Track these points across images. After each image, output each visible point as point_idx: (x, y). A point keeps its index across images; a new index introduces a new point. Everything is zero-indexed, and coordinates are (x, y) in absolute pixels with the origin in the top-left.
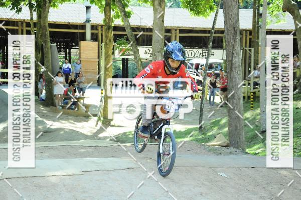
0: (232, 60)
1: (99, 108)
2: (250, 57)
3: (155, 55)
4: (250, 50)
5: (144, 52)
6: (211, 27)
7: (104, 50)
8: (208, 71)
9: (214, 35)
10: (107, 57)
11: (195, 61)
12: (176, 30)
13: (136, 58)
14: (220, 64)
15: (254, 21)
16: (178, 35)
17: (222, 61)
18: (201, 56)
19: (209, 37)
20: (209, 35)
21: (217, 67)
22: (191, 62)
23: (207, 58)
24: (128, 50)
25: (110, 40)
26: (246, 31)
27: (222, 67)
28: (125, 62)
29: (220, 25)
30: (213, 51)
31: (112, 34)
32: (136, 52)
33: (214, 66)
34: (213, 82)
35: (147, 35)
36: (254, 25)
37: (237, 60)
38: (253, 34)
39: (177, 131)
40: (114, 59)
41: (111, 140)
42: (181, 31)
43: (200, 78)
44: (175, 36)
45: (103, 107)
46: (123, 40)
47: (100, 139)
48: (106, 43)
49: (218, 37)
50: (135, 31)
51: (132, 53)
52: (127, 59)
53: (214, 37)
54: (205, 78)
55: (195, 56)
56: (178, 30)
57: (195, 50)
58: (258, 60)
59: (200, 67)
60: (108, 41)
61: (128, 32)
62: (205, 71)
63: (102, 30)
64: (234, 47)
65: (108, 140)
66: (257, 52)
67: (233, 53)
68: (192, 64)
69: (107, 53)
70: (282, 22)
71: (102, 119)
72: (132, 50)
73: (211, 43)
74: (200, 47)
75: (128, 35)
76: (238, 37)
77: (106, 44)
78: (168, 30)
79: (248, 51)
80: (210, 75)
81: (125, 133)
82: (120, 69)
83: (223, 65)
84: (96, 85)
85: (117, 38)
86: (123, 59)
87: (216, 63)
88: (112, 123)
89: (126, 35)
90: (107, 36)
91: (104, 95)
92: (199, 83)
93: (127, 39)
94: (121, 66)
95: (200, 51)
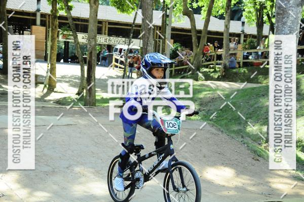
0: (147, 48)
1: (46, 77)
2: (159, 46)
3: (90, 41)
4: (159, 41)
5: (82, 38)
6: (132, 22)
7: (50, 34)
8: (129, 55)
9: (134, 28)
10: (53, 40)
11: (119, 47)
12: (106, 22)
13: (75, 41)
14: (138, 50)
15: (163, 20)
16: (108, 26)
17: (139, 48)
18: (124, 43)
19: (130, 29)
20: (131, 28)
21: (135, 52)
22: (117, 47)
23: (129, 45)
24: (70, 35)
25: (56, 27)
26: (157, 26)
27: (139, 52)
28: (66, 44)
29: (139, 21)
30: (133, 40)
31: (57, 22)
32: (76, 37)
33: (133, 51)
34: (131, 62)
35: (84, 25)
36: (163, 23)
37: (150, 48)
38: (162, 29)
39: (105, 97)
40: (58, 41)
41: (54, 103)
42: (110, 23)
43: (123, 59)
44: (105, 27)
45: (48, 77)
46: (66, 27)
47: (45, 101)
48: (52, 28)
49: (137, 30)
50: (75, 21)
51: (72, 37)
52: (68, 42)
53: (134, 30)
54: (126, 60)
55: (120, 43)
56: (107, 23)
57: (120, 39)
58: (164, 49)
59: (123, 51)
60: (54, 27)
61: (70, 21)
62: (127, 54)
63: (49, 18)
64: (148, 39)
65: (52, 102)
66: (164, 43)
67: (148, 43)
68: (117, 49)
69: (52, 36)
70: (182, 22)
71: (47, 86)
72: (72, 35)
73: (132, 35)
74: (124, 37)
75: (70, 24)
76: (152, 32)
77: (52, 30)
78: (100, 22)
79: (158, 42)
80: (129, 57)
81: (65, 98)
82: (62, 48)
83: (140, 51)
84: (43, 60)
85: (61, 26)
86: (65, 42)
87: (134, 49)
88: (55, 90)
89: (68, 23)
90: (53, 24)
91: (49, 68)
92: (122, 63)
93: (69, 27)
94: (63, 46)
95: (124, 39)
